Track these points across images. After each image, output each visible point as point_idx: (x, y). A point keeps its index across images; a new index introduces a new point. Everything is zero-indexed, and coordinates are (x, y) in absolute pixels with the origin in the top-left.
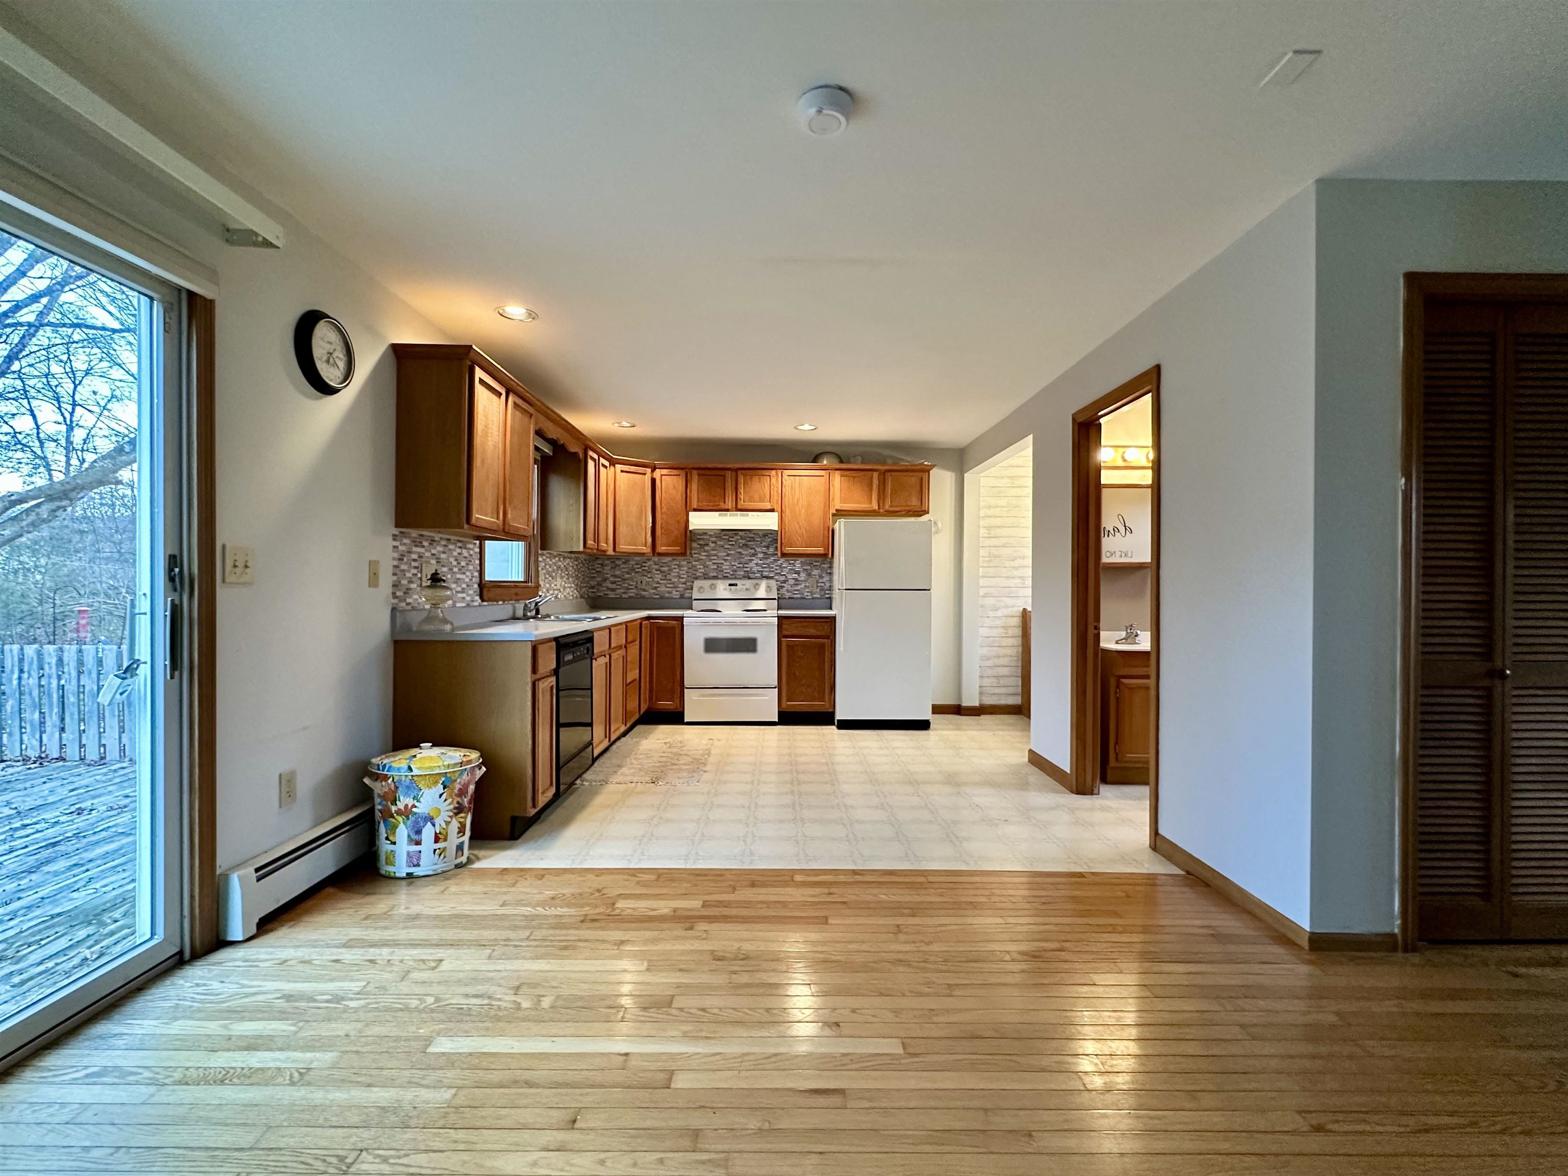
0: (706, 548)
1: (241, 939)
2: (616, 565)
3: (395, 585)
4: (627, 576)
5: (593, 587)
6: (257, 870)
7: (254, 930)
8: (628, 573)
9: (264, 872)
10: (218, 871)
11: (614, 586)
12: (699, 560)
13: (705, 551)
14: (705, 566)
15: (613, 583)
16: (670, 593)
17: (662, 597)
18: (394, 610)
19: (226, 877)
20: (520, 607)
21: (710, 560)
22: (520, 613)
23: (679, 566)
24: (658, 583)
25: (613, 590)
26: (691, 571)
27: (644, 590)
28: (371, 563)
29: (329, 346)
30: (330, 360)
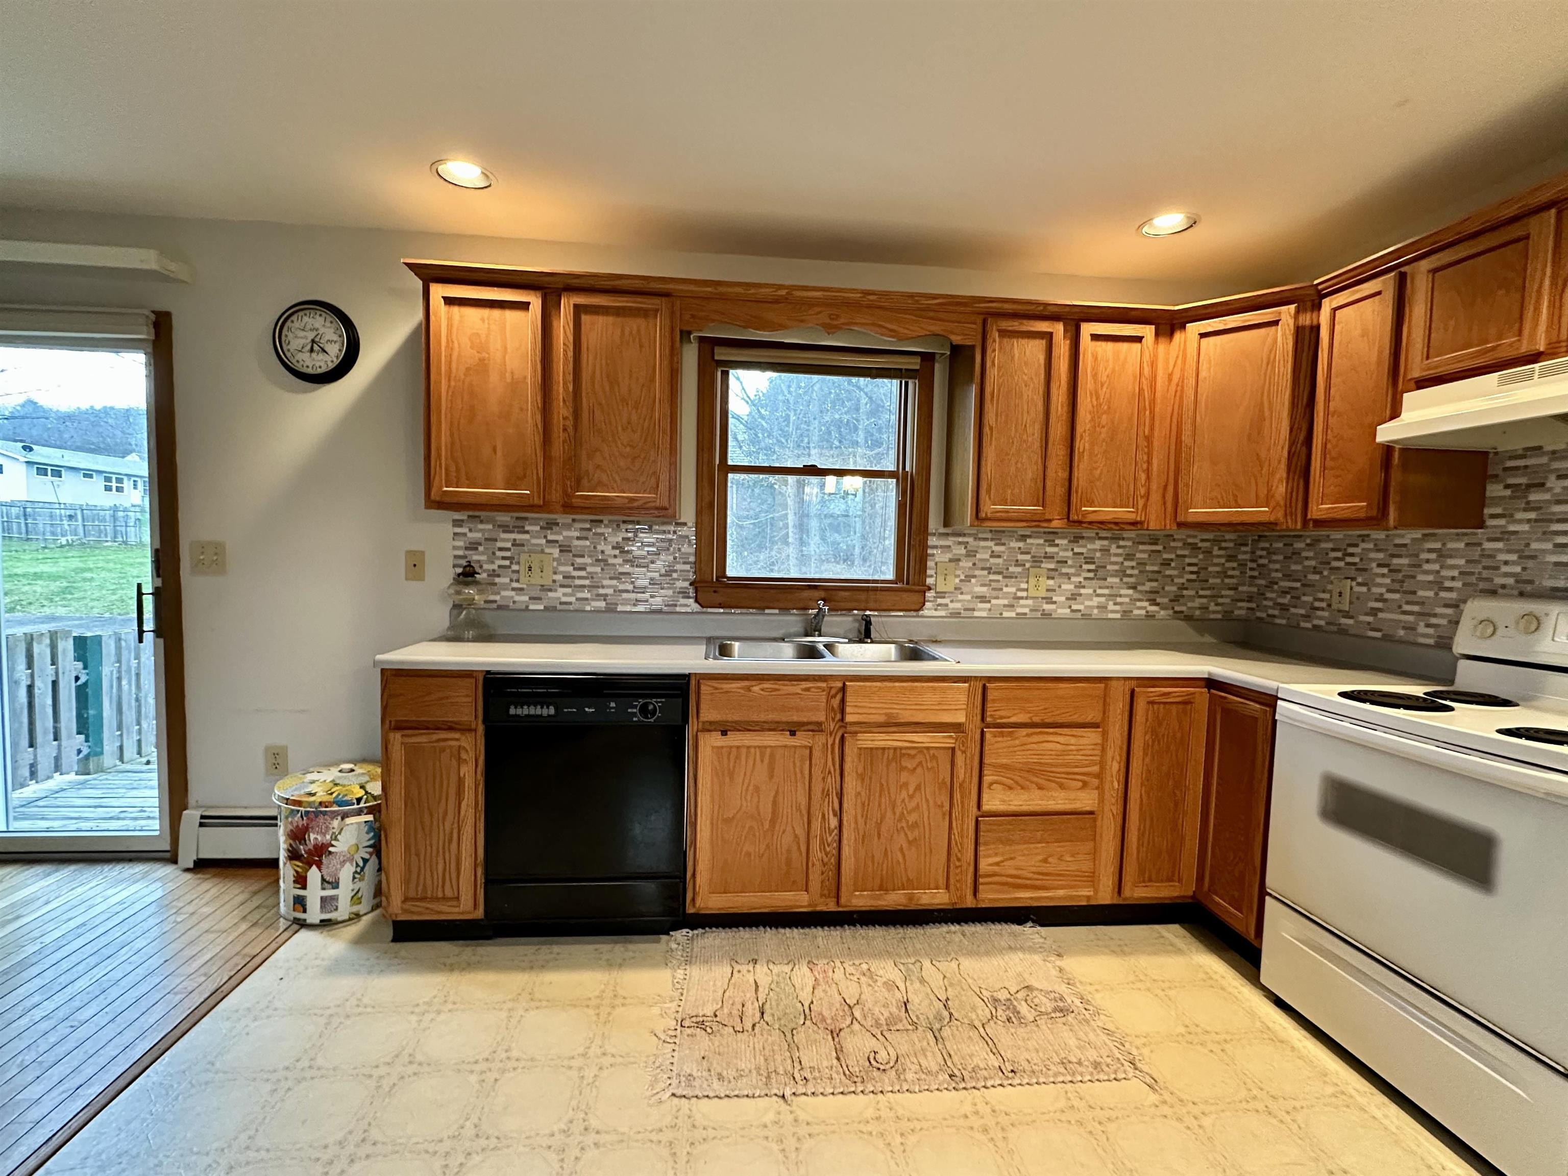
0: (1534, 497)
2: (1297, 553)
4: (1312, 577)
6: (202, 817)
7: (190, 865)
8: (1315, 571)
11: (1286, 600)
12: (1504, 536)
13: (1529, 507)
14: (1525, 556)
15: (1285, 593)
16: (1411, 628)
17: (1387, 638)
21: (1548, 535)
23: (1442, 555)
24: (1380, 599)
25: (1284, 608)
26: (1477, 569)
27: (1347, 615)
28: (410, 553)
29: (311, 335)
30: (315, 346)
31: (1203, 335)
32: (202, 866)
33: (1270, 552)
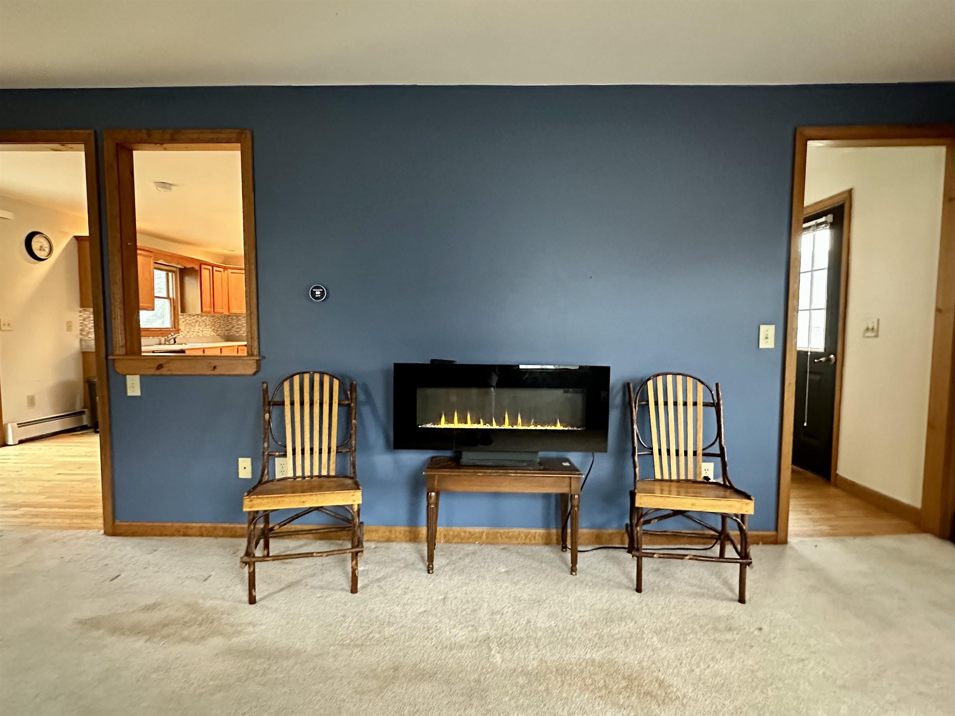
1: (12, 444)
3: (82, 330)
5: (228, 330)
6: (18, 424)
7: (17, 442)
9: (20, 425)
10: (4, 423)
11: (238, 330)
15: (238, 328)
18: (81, 340)
19: (6, 424)
20: (163, 339)
22: (163, 342)
25: (238, 332)
28: (68, 322)
29: (40, 244)
30: (41, 249)
31: (232, 273)
32: (21, 442)
33: (232, 319)
